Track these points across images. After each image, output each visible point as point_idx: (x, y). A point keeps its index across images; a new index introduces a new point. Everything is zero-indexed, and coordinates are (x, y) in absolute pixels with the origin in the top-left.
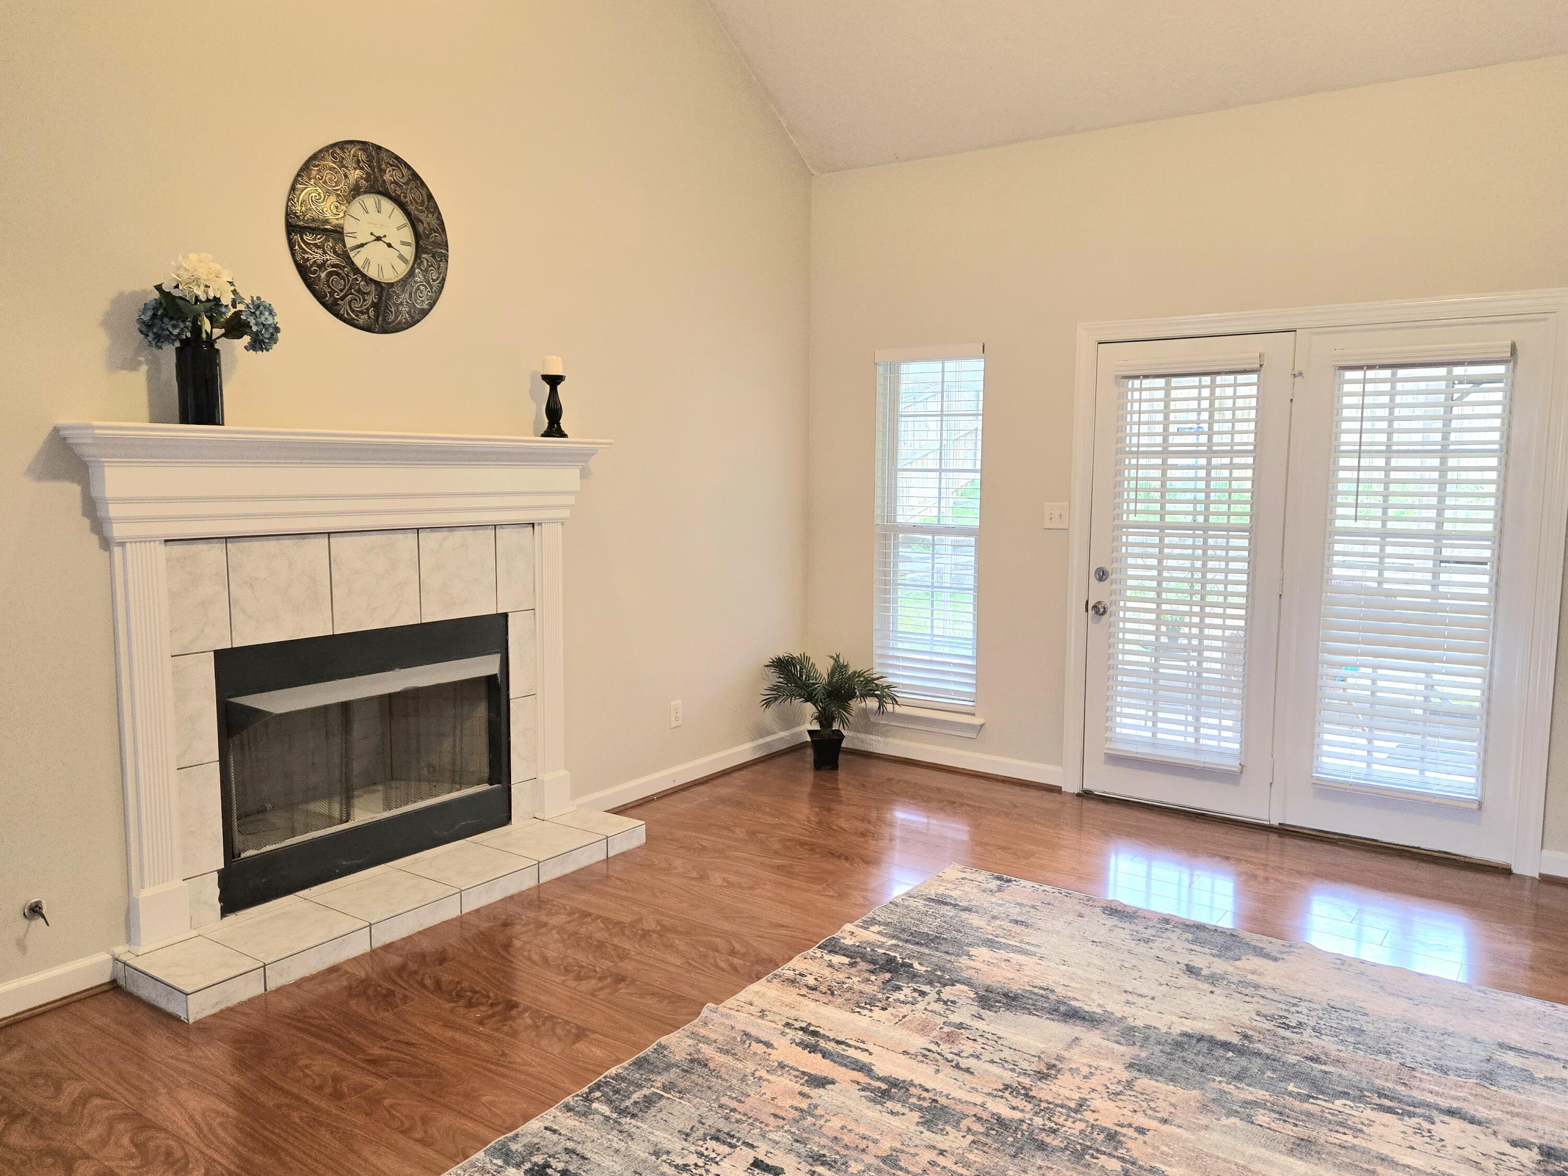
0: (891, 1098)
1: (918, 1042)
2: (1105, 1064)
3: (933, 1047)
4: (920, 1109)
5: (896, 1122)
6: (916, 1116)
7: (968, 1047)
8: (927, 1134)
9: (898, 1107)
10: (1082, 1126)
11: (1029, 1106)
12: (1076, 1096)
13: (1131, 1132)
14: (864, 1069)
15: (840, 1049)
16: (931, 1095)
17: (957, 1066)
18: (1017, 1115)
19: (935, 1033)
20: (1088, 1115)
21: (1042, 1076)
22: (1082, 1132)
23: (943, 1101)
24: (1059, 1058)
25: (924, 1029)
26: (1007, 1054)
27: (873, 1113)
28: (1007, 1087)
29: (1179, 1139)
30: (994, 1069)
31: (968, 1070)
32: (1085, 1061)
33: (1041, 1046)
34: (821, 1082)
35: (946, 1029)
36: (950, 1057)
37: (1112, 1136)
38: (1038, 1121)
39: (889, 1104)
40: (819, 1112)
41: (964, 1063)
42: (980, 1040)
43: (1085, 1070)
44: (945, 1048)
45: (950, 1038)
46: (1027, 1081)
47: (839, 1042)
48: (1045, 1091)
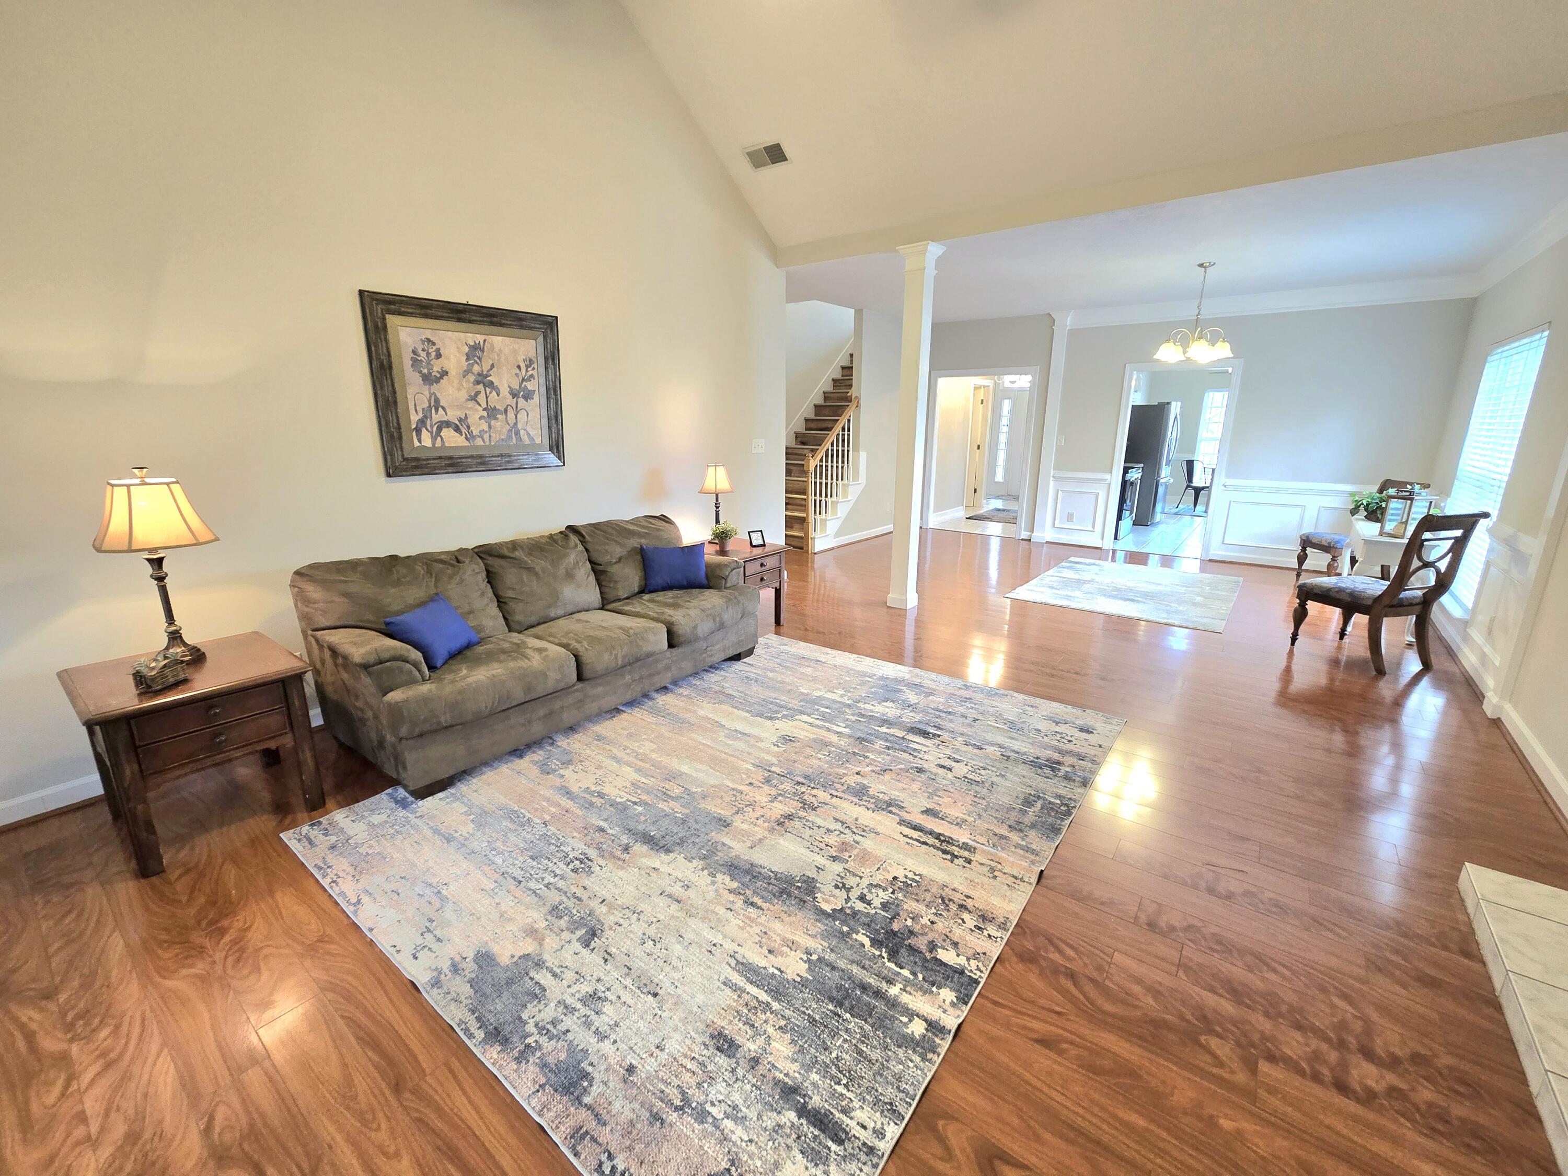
0: (886, 802)
1: (868, 843)
2: (745, 826)
3: (858, 838)
4: (869, 796)
5: (882, 788)
6: (871, 793)
7: (833, 839)
8: (865, 782)
9: (881, 796)
10: (782, 787)
11: (805, 797)
12: (775, 804)
13: (756, 783)
14: (902, 822)
15: (924, 838)
16: (862, 803)
17: (843, 823)
18: (814, 792)
19: (855, 852)
20: (774, 792)
21: (790, 817)
22: (782, 784)
23: (856, 800)
24: (772, 830)
25: (865, 857)
26: (808, 832)
27: (895, 794)
28: (814, 809)
29: (734, 781)
30: (819, 821)
31: (837, 820)
32: (757, 829)
33: (781, 841)
34: (928, 812)
35: (846, 855)
36: (847, 831)
37: (767, 781)
38: (803, 789)
39: (887, 798)
40: (926, 795)
41: (838, 826)
42: (823, 845)
43: (760, 822)
44: (849, 837)
45: (844, 847)
46: (802, 813)
47: (925, 843)
48: (790, 806)
